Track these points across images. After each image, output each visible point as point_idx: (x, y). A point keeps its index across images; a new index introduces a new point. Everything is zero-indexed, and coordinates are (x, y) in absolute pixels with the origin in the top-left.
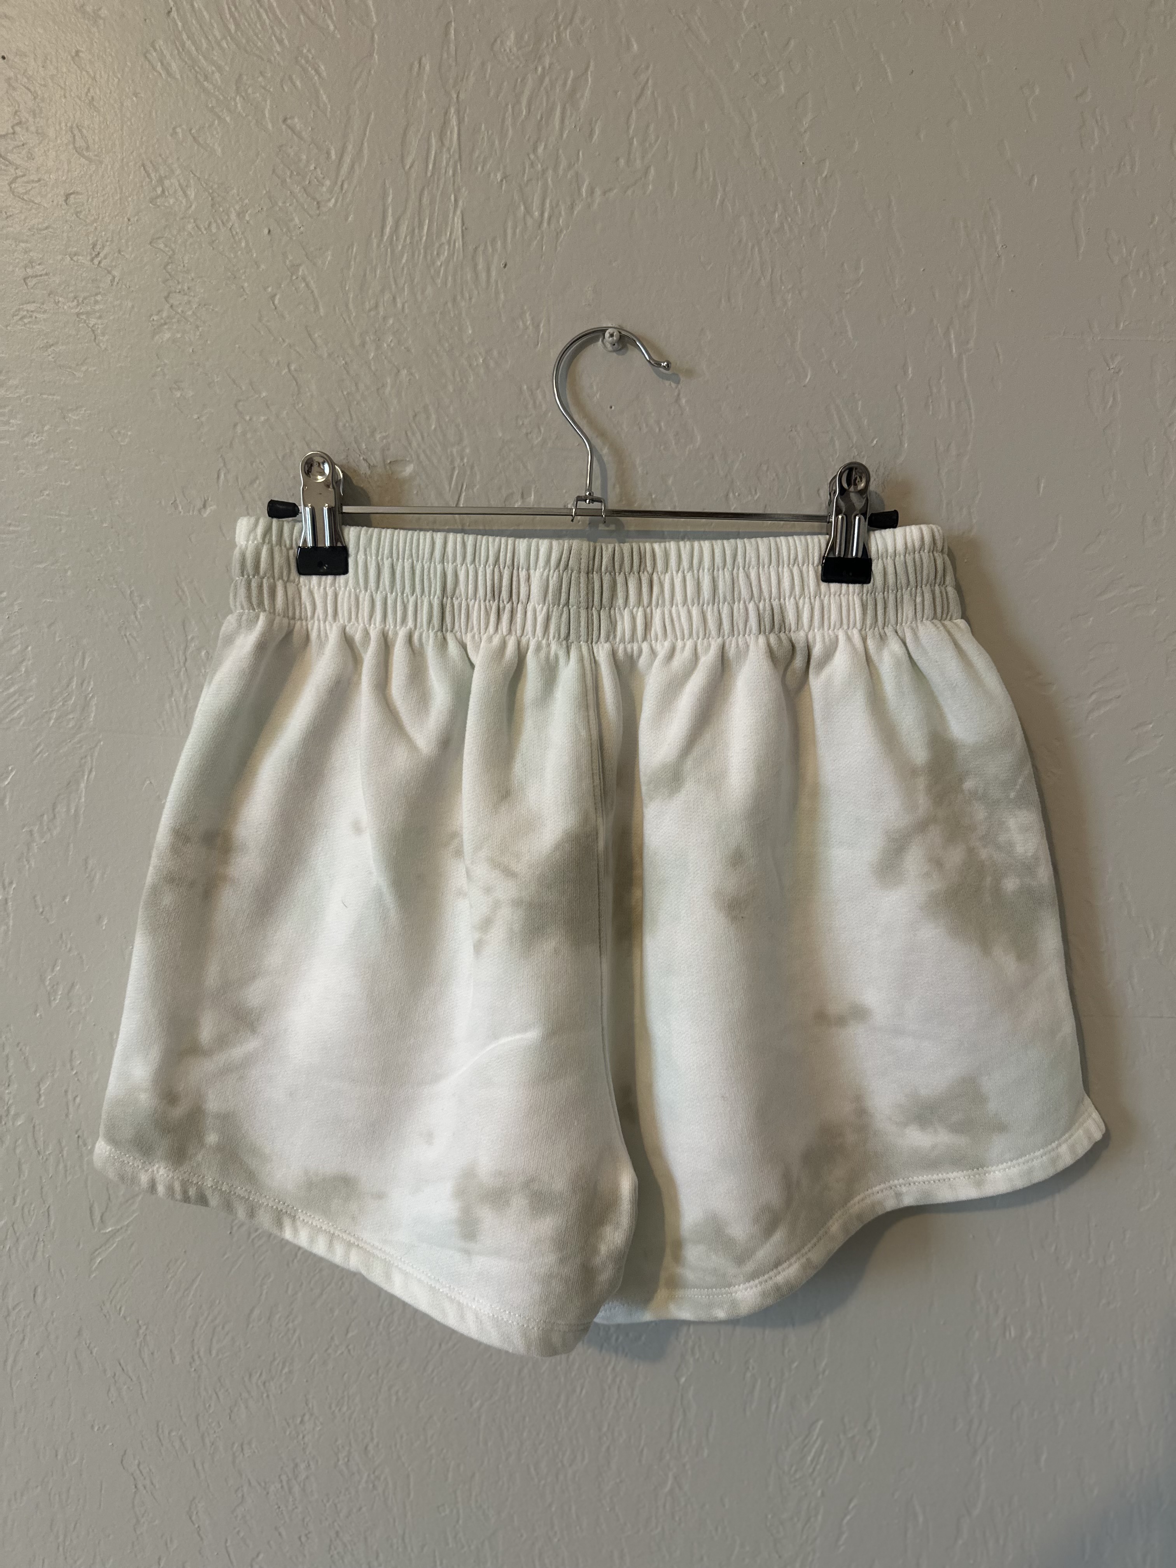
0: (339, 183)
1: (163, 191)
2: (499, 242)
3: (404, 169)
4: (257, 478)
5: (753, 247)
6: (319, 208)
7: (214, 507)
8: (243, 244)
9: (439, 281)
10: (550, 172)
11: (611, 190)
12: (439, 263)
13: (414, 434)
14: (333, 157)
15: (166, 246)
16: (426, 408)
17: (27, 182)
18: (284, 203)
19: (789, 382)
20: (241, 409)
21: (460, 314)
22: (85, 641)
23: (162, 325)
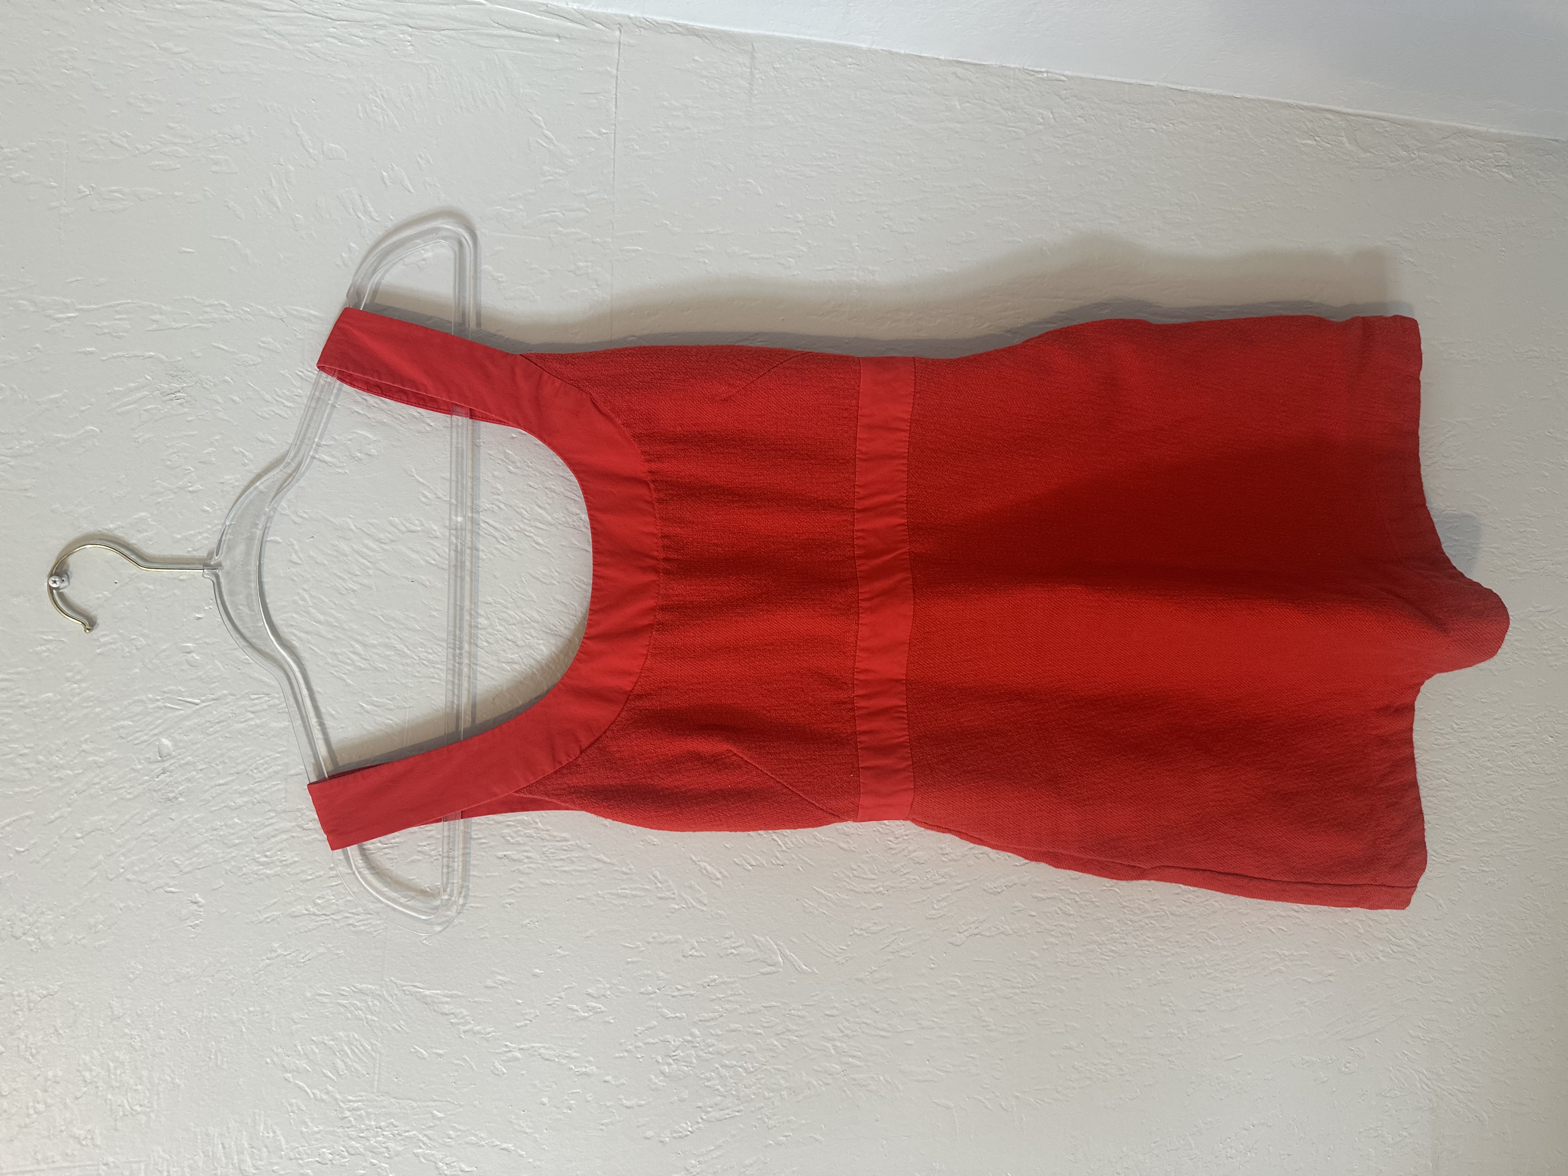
4: (173, 862)
7: (197, 895)
13: (136, 739)
16: (114, 729)
19: (97, 444)
20: (114, 876)
21: (35, 702)
22: (308, 995)
23: (40, 941)
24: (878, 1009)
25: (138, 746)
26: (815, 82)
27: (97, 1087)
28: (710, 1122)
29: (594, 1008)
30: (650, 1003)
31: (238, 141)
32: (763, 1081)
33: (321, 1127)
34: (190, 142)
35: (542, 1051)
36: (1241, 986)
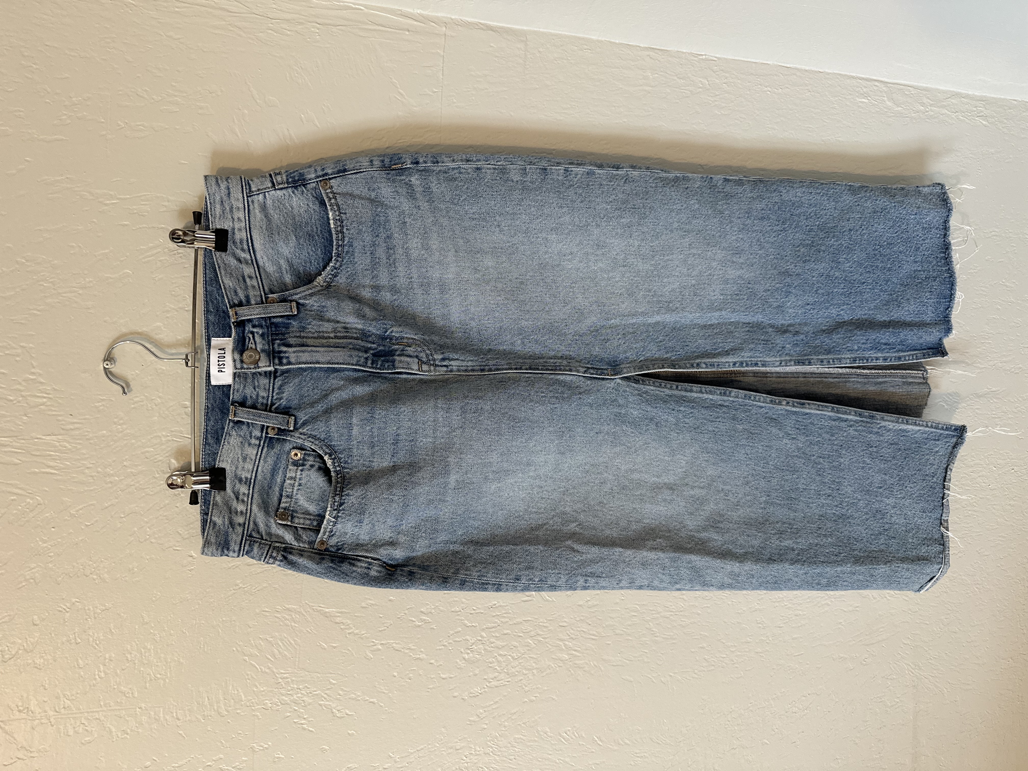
0: (28, 494)
1: (32, 579)
2: (60, 418)
3: (20, 464)
4: (178, 532)
5: (62, 296)
6: (41, 504)
7: (192, 552)
8: (59, 540)
9: (79, 447)
10: (22, 393)
11: (32, 364)
12: (70, 447)
13: (156, 459)
14: (15, 497)
15: (60, 577)
16: (142, 453)
17: (27, 644)
18: (38, 521)
19: (131, 281)
20: (143, 540)
21: (96, 437)
22: (257, 611)
23: (101, 578)
24: (590, 623)
25: (156, 464)
26: (565, 61)
27: (135, 664)
28: (491, 687)
29: (425, 620)
30: (457, 617)
31: (214, 95)
32: (522, 664)
33: (265, 688)
34: (185, 95)
35: (394, 645)
36: (805, 613)
